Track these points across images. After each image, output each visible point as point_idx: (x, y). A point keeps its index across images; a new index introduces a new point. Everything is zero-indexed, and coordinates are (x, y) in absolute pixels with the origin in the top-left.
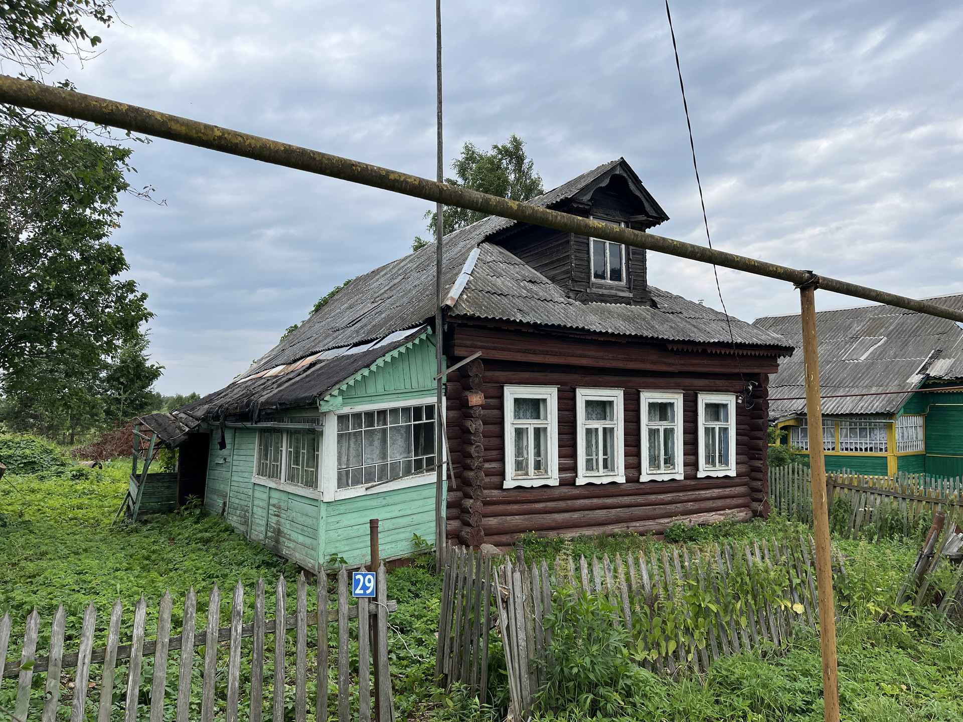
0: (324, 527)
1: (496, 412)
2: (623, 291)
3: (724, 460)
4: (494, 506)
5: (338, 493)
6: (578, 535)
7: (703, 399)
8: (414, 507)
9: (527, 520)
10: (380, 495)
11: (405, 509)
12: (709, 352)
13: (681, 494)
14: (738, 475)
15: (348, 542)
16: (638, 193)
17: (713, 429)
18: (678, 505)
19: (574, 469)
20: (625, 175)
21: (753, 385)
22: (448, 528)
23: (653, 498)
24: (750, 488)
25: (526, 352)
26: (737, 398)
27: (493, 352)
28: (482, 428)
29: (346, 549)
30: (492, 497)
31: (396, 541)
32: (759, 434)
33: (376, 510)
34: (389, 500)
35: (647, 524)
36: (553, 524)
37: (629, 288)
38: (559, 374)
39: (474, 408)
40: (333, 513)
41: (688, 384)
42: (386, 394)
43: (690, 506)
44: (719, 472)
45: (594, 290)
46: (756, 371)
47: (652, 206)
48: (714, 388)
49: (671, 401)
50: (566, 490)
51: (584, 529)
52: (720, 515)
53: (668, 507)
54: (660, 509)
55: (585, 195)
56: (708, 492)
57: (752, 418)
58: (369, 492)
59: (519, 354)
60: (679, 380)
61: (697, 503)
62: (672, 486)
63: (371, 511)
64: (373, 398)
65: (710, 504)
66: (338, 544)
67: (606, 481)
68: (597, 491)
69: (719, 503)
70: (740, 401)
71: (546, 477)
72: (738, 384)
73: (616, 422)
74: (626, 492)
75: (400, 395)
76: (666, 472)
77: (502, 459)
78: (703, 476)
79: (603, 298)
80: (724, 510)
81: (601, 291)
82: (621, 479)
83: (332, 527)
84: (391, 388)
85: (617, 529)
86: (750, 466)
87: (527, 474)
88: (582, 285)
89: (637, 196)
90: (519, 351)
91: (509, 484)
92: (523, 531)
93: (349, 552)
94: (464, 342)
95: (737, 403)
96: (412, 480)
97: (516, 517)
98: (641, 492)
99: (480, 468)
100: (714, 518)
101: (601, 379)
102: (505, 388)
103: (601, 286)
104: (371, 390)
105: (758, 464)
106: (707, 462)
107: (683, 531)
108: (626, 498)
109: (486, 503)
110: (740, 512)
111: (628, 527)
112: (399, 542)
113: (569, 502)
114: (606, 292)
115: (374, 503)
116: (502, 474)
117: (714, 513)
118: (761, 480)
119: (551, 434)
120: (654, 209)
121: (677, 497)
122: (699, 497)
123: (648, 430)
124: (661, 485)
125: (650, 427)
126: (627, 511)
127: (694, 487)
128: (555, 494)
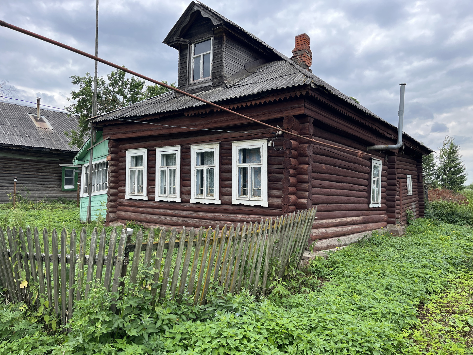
2: (207, 82)
5: (84, 195)
7: (236, 147)
11: (99, 203)
13: (221, 215)
14: (270, 206)
16: (206, 16)
18: (220, 222)
23: (201, 214)
26: (268, 142)
27: (114, 135)
30: (123, 202)
36: (145, 220)
37: (212, 79)
44: (251, 202)
45: (190, 88)
47: (216, 19)
49: (212, 150)
53: (211, 222)
56: (244, 216)
62: (211, 208)
70: (270, 145)
71: (142, 195)
73: (176, 166)
76: (207, 198)
78: (237, 203)
82: (178, 200)
87: (135, 193)
91: (127, 197)
95: (268, 146)
96: (100, 192)
102: (126, 151)
106: (240, 193)
116: (124, 192)
119: (144, 173)
120: (218, 20)
121: (218, 216)
122: (235, 219)
123: (196, 170)
124: (205, 206)
125: (197, 168)
126: (183, 220)
127: (232, 211)
128: (146, 204)
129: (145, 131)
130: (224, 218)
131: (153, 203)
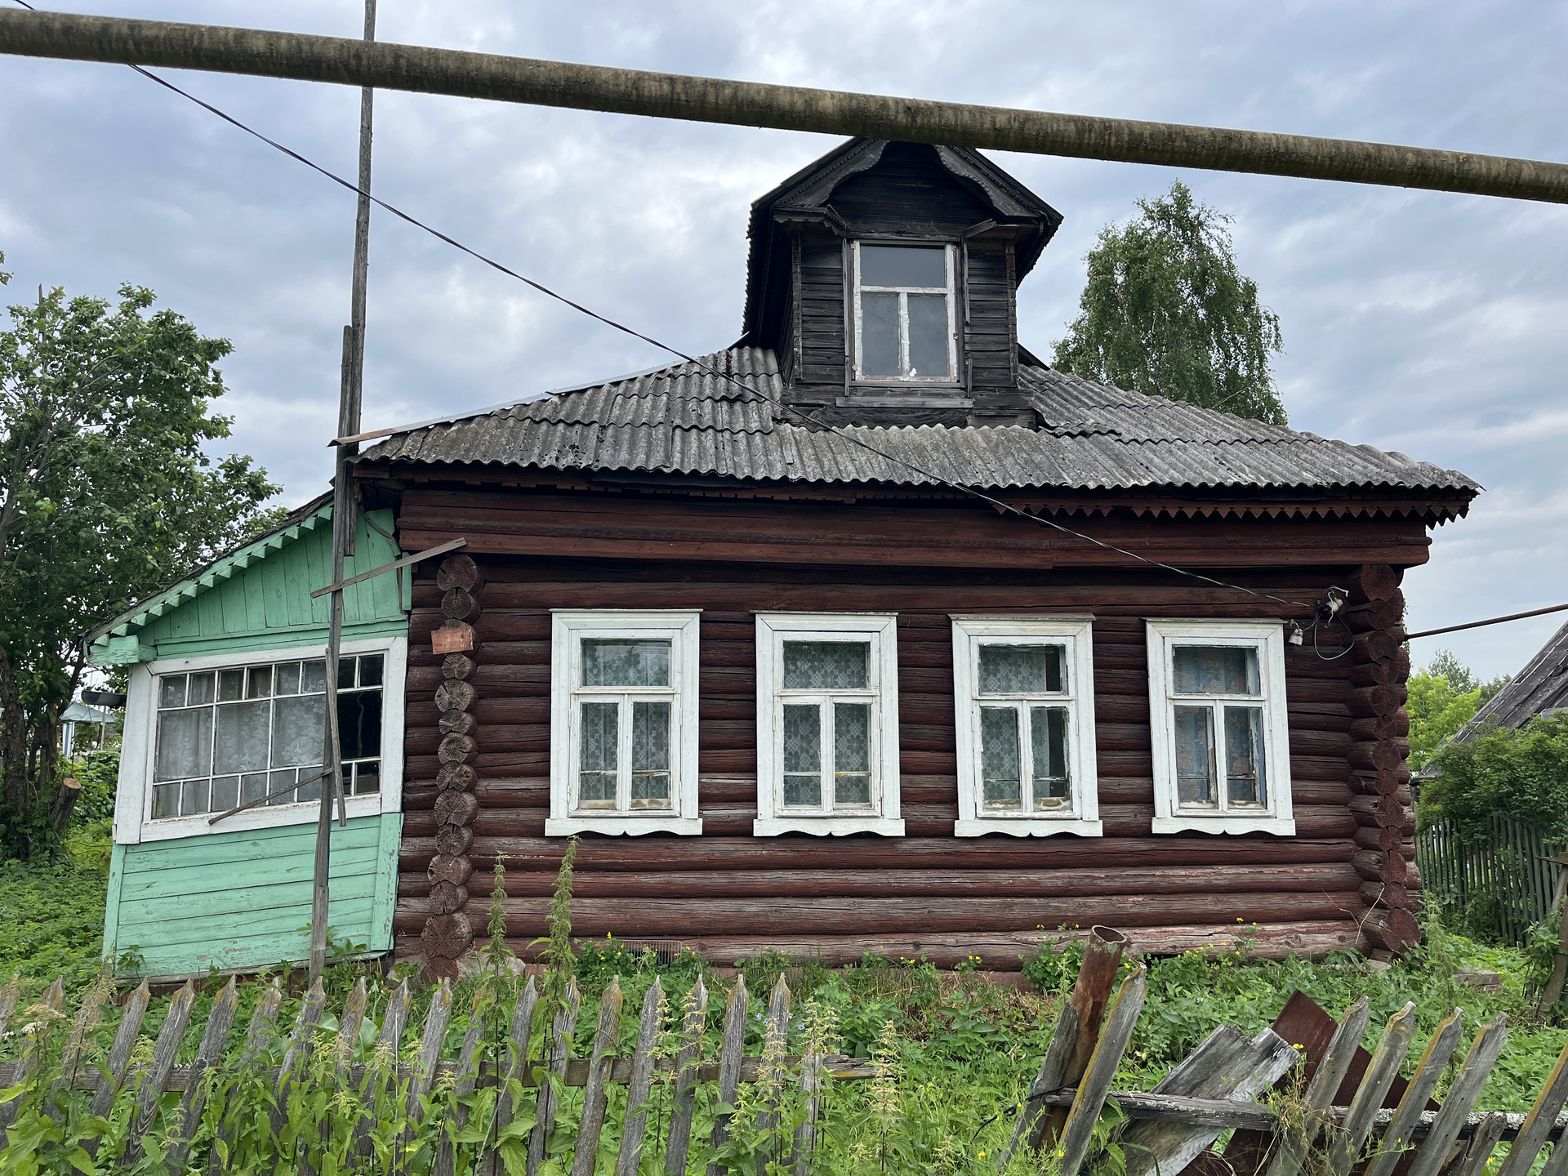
0: (118, 893)
2: (946, 396)
5: (149, 828)
6: (758, 953)
7: (1167, 637)
9: (613, 908)
10: (246, 836)
11: (302, 869)
12: (1139, 513)
13: (1100, 873)
15: (168, 926)
17: (1206, 711)
18: (1091, 901)
19: (748, 799)
21: (1342, 597)
22: (399, 915)
23: (1003, 878)
24: (1358, 870)
26: (1288, 632)
28: (469, 702)
29: (164, 939)
30: (518, 852)
31: (277, 934)
32: (1368, 724)
33: (233, 866)
34: (267, 847)
35: (981, 940)
36: (687, 923)
37: (965, 388)
40: (138, 867)
41: (1113, 600)
42: (268, 635)
43: (1133, 904)
44: (1231, 822)
45: (858, 400)
46: (1343, 558)
47: (1012, 197)
48: (1210, 609)
52: (1241, 934)
53: (1054, 903)
54: (1020, 909)
56: (1196, 871)
57: (1356, 684)
58: (216, 830)
61: (1159, 898)
62: (1063, 851)
63: (224, 868)
65: (1207, 904)
66: (146, 929)
67: (841, 829)
68: (822, 852)
70: (1297, 640)
71: (667, 813)
73: (873, 691)
74: (915, 859)
75: (301, 636)
76: (1037, 815)
77: (547, 772)
78: (1174, 830)
79: (884, 416)
82: (891, 827)
83: (137, 895)
84: (280, 621)
88: (826, 392)
89: (965, 178)
91: (559, 825)
92: (597, 933)
93: (170, 948)
95: (1287, 644)
98: (963, 860)
99: (457, 788)
100: (1218, 941)
102: (555, 617)
103: (881, 390)
104: (235, 625)
105: (1368, 804)
106: (1185, 794)
108: (916, 874)
110: (1320, 931)
111: (917, 945)
112: (284, 936)
113: (738, 875)
115: (230, 851)
116: (542, 805)
117: (1220, 928)
118: (1376, 848)
119: (681, 717)
121: (1087, 881)
122: (1163, 884)
123: (978, 712)
124: (1031, 847)
125: (985, 704)
126: (916, 906)
127: (1143, 858)
128: (693, 855)
129: (731, 541)
130: (1118, 883)
131: (730, 847)
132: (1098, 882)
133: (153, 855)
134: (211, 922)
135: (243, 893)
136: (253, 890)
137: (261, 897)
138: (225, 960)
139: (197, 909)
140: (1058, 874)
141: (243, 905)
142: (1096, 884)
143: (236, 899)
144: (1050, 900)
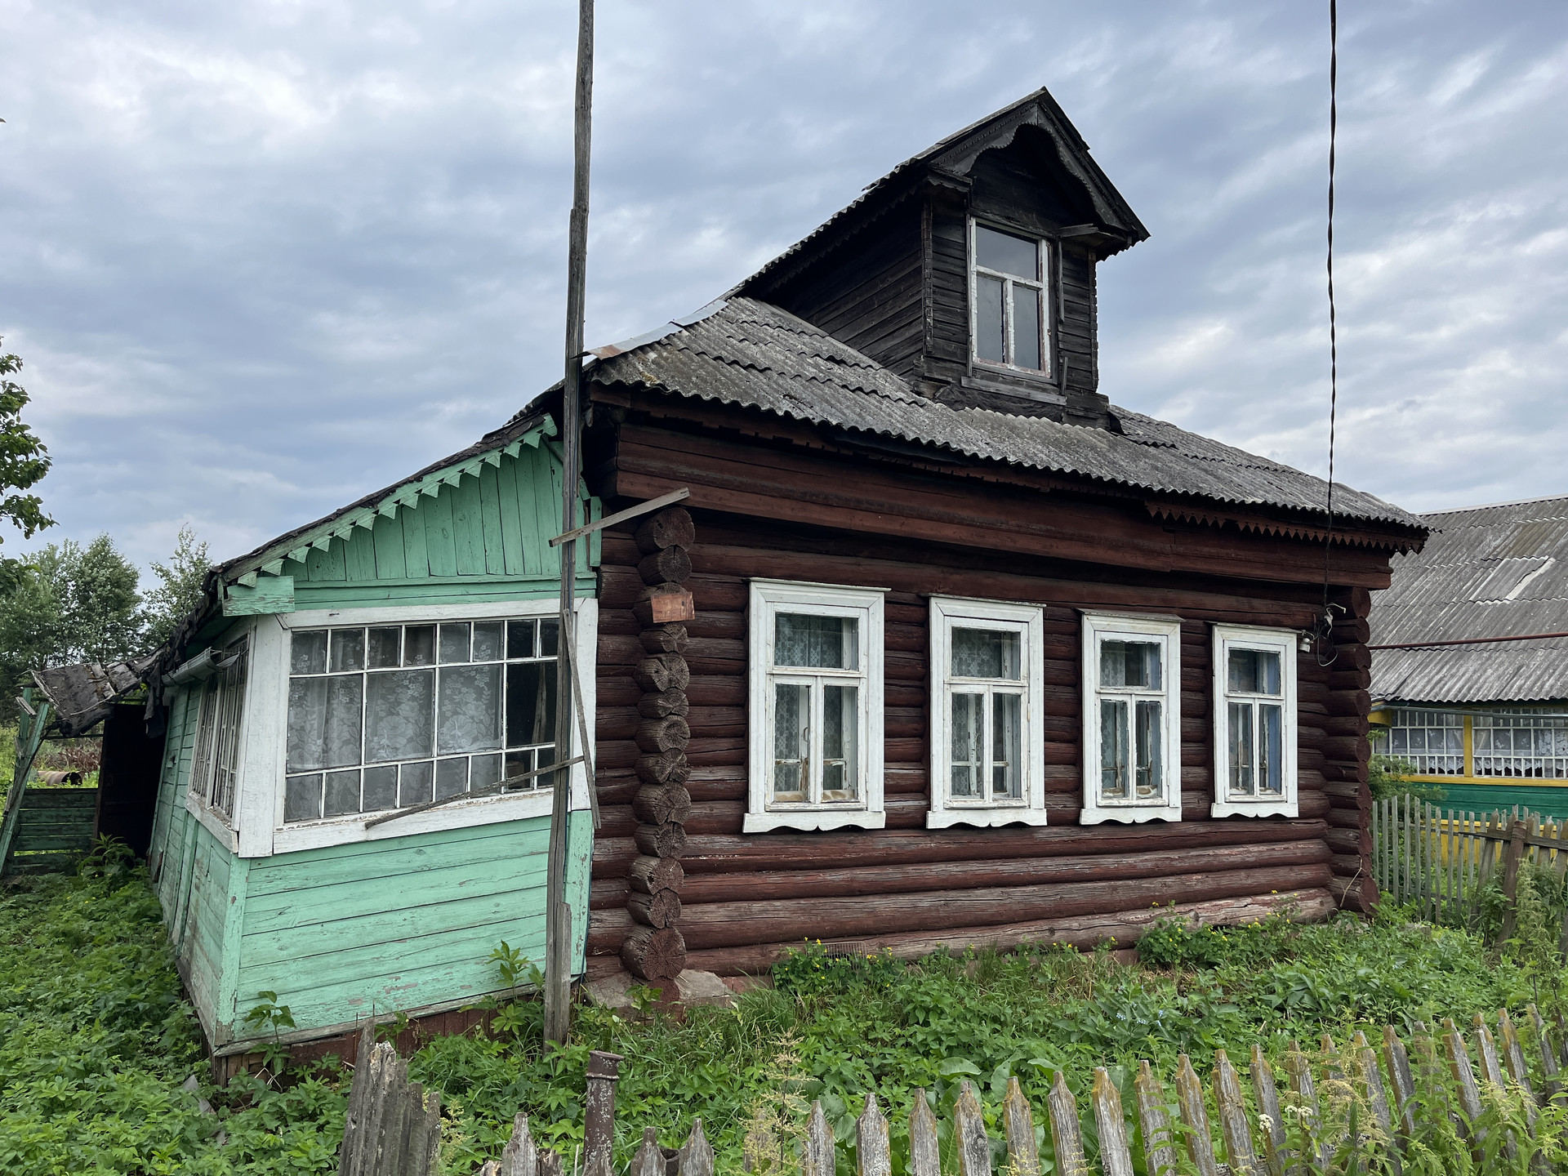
0: (239, 925)
1: (729, 644)
2: (1044, 390)
3: (1273, 780)
4: (720, 877)
5: (285, 835)
6: (930, 948)
7: (1227, 640)
8: (501, 875)
9: (803, 910)
10: (407, 843)
11: (477, 881)
12: (1242, 527)
13: (1174, 855)
14: (1304, 814)
15: (309, 964)
16: (1078, 173)
17: (1247, 708)
18: (1169, 880)
19: (924, 789)
20: (1050, 129)
21: (1337, 614)
22: (594, 931)
23: (1109, 862)
24: (1330, 845)
25: (804, 499)
26: (1300, 641)
27: (720, 492)
28: (686, 679)
29: (305, 982)
30: (714, 852)
31: (449, 964)
32: (1350, 723)
33: (394, 881)
34: (433, 855)
35: (1097, 922)
36: (869, 922)
37: (1059, 385)
38: (889, 563)
39: (668, 629)
40: (267, 888)
41: (1191, 604)
42: (433, 585)
43: (1196, 882)
44: (1261, 807)
45: (978, 382)
46: (1343, 580)
47: (1110, 205)
48: (1249, 617)
49: (1155, 640)
50: (902, 841)
51: (946, 935)
52: (1265, 904)
53: (1145, 884)
54: (1126, 890)
55: (957, 161)
56: (1236, 850)
57: (1331, 688)
58: (374, 835)
59: (787, 502)
60: (1172, 594)
61: (1212, 875)
62: (1155, 836)
63: (382, 883)
64: (394, 593)
65: (1241, 879)
66: (279, 971)
67: (999, 819)
68: (978, 842)
69: (1261, 877)
70: (1306, 648)
71: (853, 806)
72: (1301, 610)
73: (1024, 682)
74: (1048, 848)
75: (473, 590)
76: (1141, 802)
77: (742, 761)
78: (1225, 814)
79: (998, 402)
80: (1268, 893)
81: (993, 387)
82: (1036, 817)
83: (264, 926)
84: (447, 568)
85: (1025, 935)
86: (1328, 794)
87: (806, 799)
88: (952, 370)
89: (1077, 179)
90: (786, 496)
91: (758, 820)
92: (794, 938)
93: (312, 993)
94: (643, 462)
95: (1299, 651)
96: (501, 805)
97: (777, 903)
98: (1083, 847)
99: (678, 780)
100: (1251, 911)
101: (989, 581)
102: (753, 587)
103: (993, 376)
104: (391, 571)
105: (1349, 790)
106: (1234, 784)
107: (1183, 942)
108: (1047, 862)
109: (691, 870)
110: (1309, 899)
111: (1052, 931)
112: (458, 966)
113: (910, 869)
114: (1005, 389)
115: (387, 862)
116: (741, 797)
117: (1249, 900)
118: (1355, 827)
119: (867, 703)
120: (1115, 211)
121: (1168, 862)
122: (1214, 863)
123: (1100, 705)
124: (1133, 833)
125: (1104, 697)
126: (1049, 894)
127: (1205, 840)
128: (874, 850)
129: (931, 519)
130: (1186, 864)
131: (904, 841)
132: (1174, 863)
133: (287, 871)
134: (366, 955)
135: (407, 914)
136: (418, 910)
137: (430, 919)
138: (387, 1002)
139: (350, 938)
140: (1147, 857)
141: (407, 930)
142: (1173, 866)
143: (398, 923)
144: (1144, 881)
